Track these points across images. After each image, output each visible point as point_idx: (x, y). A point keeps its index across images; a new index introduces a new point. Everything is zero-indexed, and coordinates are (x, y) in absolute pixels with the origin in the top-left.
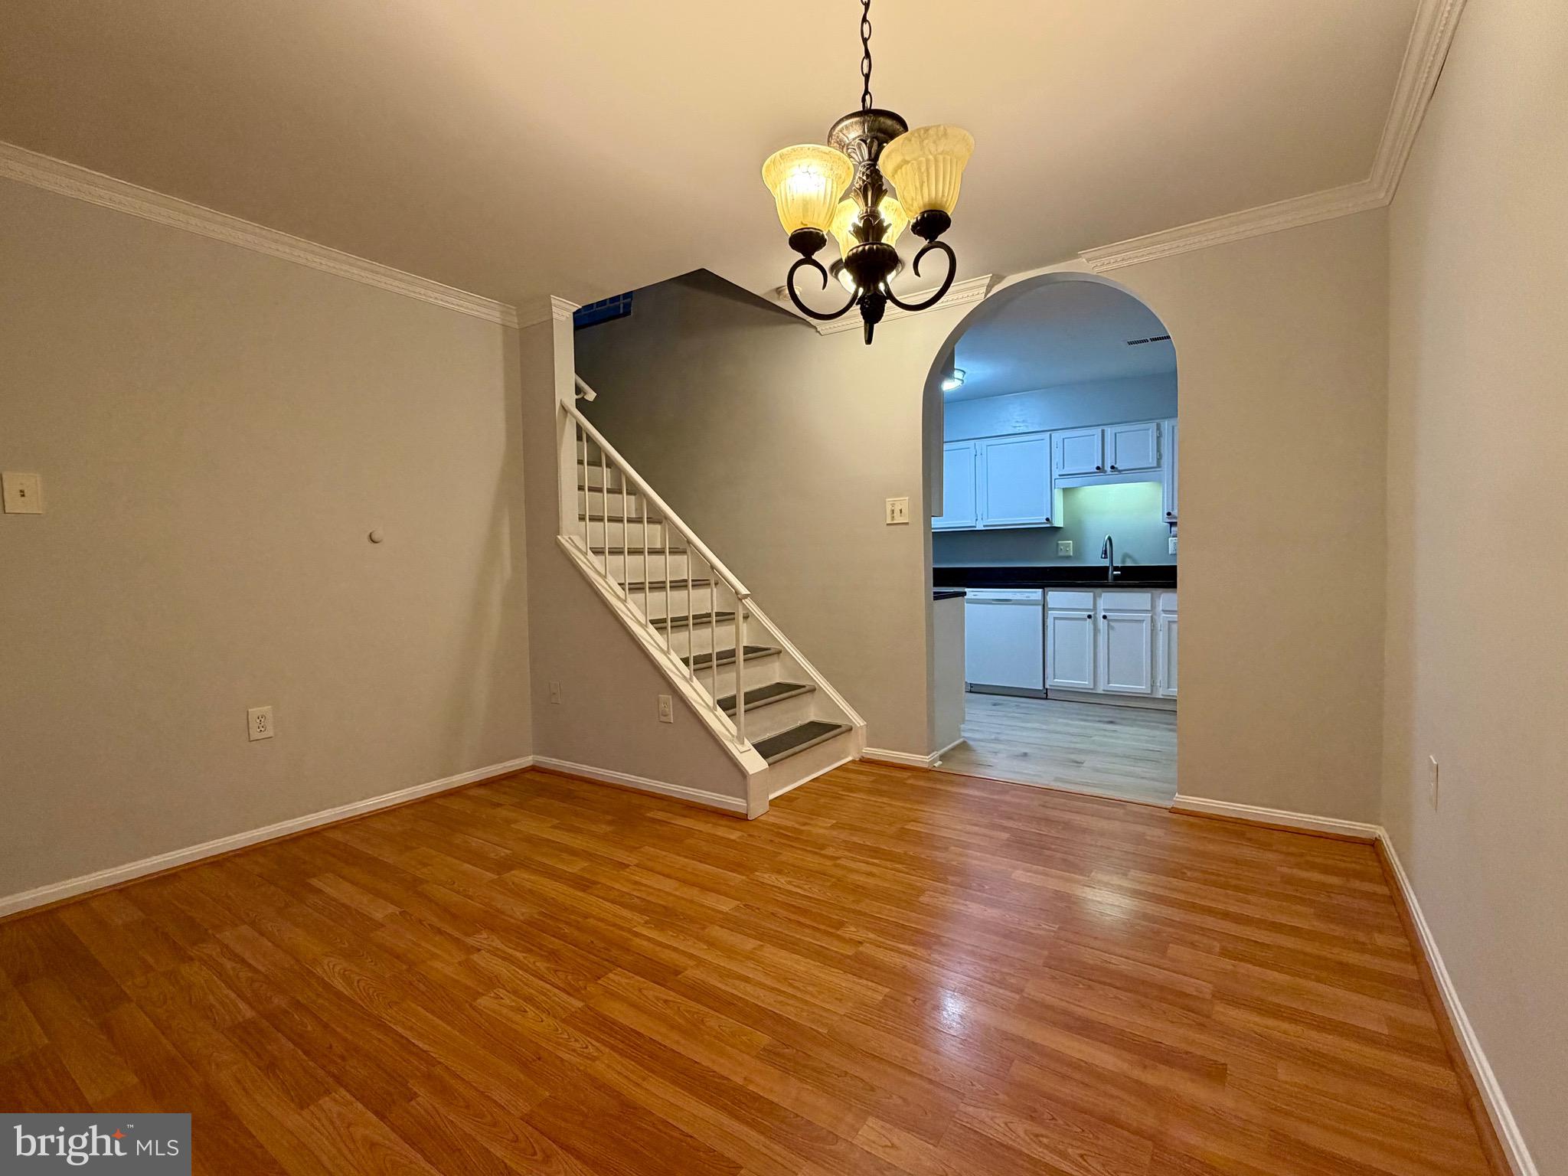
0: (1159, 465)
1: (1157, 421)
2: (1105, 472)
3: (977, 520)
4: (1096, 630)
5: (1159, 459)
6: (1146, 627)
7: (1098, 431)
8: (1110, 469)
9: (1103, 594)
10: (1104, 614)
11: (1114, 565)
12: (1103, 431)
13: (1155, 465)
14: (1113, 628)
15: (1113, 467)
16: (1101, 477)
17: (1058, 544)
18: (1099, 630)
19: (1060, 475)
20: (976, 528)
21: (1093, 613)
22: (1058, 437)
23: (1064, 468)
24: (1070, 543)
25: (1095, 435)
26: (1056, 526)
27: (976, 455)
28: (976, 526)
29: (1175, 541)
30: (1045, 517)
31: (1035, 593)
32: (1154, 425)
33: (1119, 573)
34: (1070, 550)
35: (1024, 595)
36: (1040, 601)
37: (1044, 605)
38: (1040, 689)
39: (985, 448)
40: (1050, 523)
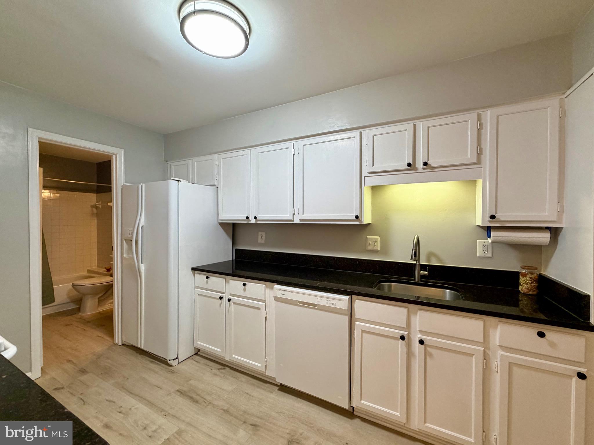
0: (479, 162)
1: (477, 111)
2: (416, 169)
3: (294, 214)
4: (410, 354)
5: (479, 155)
6: (476, 362)
7: (409, 126)
8: (422, 166)
9: (420, 313)
10: (420, 336)
11: (421, 263)
12: (415, 126)
13: (475, 161)
14: (431, 355)
16: (411, 175)
17: (366, 238)
18: (414, 355)
19: (370, 173)
20: (293, 221)
21: (406, 333)
22: (367, 134)
23: (373, 165)
24: (377, 239)
25: (406, 130)
26: (365, 223)
27: (294, 155)
28: (293, 220)
29: (484, 244)
30: (355, 215)
31: (342, 300)
32: (473, 115)
33: (426, 273)
34: (377, 245)
35: (329, 302)
36: (347, 309)
37: (351, 314)
38: (346, 406)
39: (302, 148)
40: (361, 221)
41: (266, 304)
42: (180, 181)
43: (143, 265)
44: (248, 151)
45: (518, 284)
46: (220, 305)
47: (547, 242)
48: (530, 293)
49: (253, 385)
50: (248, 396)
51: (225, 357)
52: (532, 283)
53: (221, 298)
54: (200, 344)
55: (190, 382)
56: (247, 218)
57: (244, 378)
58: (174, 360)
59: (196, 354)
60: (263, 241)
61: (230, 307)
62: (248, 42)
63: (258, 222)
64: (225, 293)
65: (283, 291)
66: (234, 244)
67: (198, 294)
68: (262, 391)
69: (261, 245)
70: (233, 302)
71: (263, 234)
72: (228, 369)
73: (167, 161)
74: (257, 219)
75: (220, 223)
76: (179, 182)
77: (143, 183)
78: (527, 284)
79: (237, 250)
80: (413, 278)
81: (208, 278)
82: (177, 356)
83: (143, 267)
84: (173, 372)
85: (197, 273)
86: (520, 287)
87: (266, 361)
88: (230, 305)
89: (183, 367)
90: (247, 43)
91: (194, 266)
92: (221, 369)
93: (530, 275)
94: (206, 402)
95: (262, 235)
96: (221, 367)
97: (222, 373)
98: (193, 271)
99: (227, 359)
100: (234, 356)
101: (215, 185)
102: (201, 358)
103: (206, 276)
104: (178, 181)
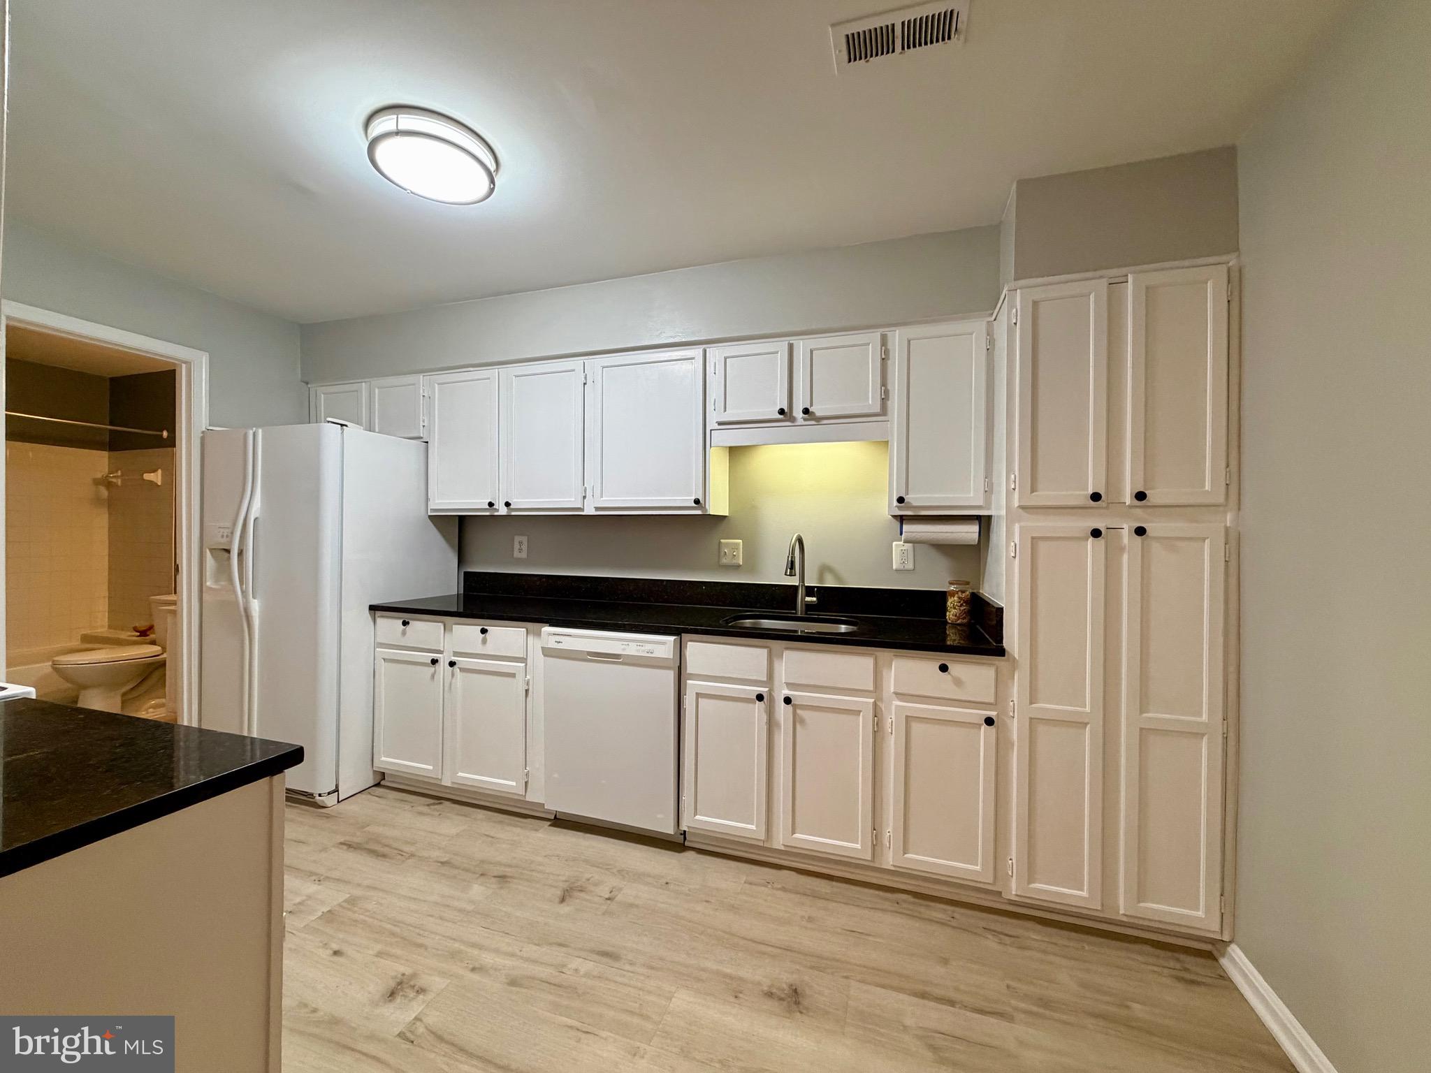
0: (884, 411)
1: (881, 330)
2: (792, 419)
3: (584, 497)
4: (771, 724)
5: (884, 400)
6: (863, 724)
7: (781, 346)
8: (801, 415)
9: (786, 654)
10: (786, 692)
11: (806, 585)
12: (791, 347)
13: (877, 409)
14: (802, 721)
15: (806, 411)
16: (785, 430)
17: (720, 542)
18: (778, 726)
19: (720, 424)
20: (583, 511)
21: (766, 689)
22: (716, 354)
23: (725, 411)
24: (739, 543)
25: (777, 353)
26: (713, 514)
27: (585, 384)
28: (582, 508)
29: (903, 548)
30: (692, 498)
31: (663, 643)
32: (876, 336)
33: (814, 599)
34: (739, 556)
35: (643, 648)
36: (672, 657)
37: (680, 668)
38: (668, 828)
39: (600, 372)
40: (703, 508)
41: (526, 665)
42: (346, 426)
43: (256, 601)
44: (493, 372)
45: (944, 609)
46: (433, 676)
47: (974, 540)
48: (959, 622)
49: (501, 822)
50: (490, 839)
51: (441, 780)
52: (961, 605)
53: (434, 662)
54: (386, 761)
55: (367, 829)
56: (491, 504)
57: (481, 814)
58: (329, 793)
59: (378, 785)
60: (524, 555)
61: (454, 679)
62: (494, 184)
63: (513, 513)
64: (443, 651)
65: (557, 637)
66: (461, 561)
67: (384, 659)
68: (518, 830)
69: (519, 562)
70: (460, 669)
71: (524, 539)
72: (447, 803)
73: (307, 383)
74: (511, 507)
75: (430, 517)
76: (344, 427)
77: (258, 426)
78: (955, 608)
79: (466, 573)
80: (794, 610)
81: (405, 623)
82: (337, 786)
83: (256, 606)
84: (328, 817)
85: (382, 617)
86: (948, 614)
87: (527, 775)
88: (453, 675)
89: (349, 809)
90: (492, 187)
91: (376, 602)
92: (434, 804)
93: (960, 593)
94: (404, 854)
95: (521, 543)
96: (432, 801)
97: (434, 811)
98: (373, 611)
99: (447, 782)
100: (460, 774)
101: (422, 438)
102: (388, 791)
103: (402, 621)
104: (342, 425)
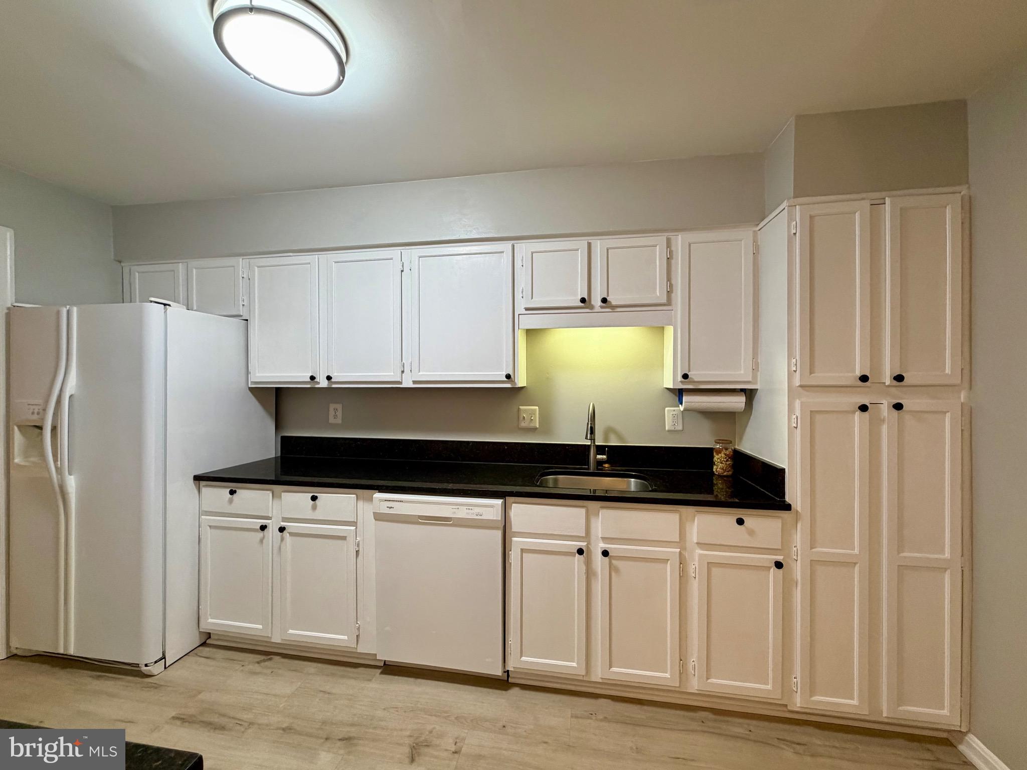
0: (669, 303)
1: (667, 234)
2: (591, 307)
3: (403, 372)
4: (590, 574)
5: (669, 293)
6: (670, 572)
7: (582, 243)
8: (599, 303)
9: (602, 512)
10: (603, 546)
12: (589, 245)
13: (664, 300)
14: (617, 570)
15: (604, 300)
16: (584, 315)
17: (519, 410)
18: (595, 574)
19: (527, 309)
20: (402, 384)
21: (585, 544)
22: (524, 249)
23: (532, 298)
24: (535, 410)
25: (577, 250)
26: (519, 386)
27: (402, 271)
28: (401, 381)
29: (674, 413)
30: (505, 373)
31: (492, 506)
32: (661, 239)
33: (605, 457)
34: (535, 421)
35: (472, 511)
36: (500, 519)
37: (505, 526)
38: (498, 672)
39: (417, 260)
40: (513, 382)
41: (356, 528)
42: (169, 305)
43: (72, 477)
44: (313, 258)
45: (712, 463)
46: (261, 541)
47: (742, 408)
48: (725, 474)
49: (333, 675)
50: (327, 696)
51: (271, 638)
52: (727, 460)
53: (263, 528)
54: (213, 622)
55: (200, 696)
56: (312, 378)
57: (312, 667)
58: (156, 662)
59: (204, 644)
60: (339, 421)
61: (284, 542)
62: (344, 77)
63: (334, 386)
64: (271, 517)
65: (390, 502)
66: (277, 427)
67: (210, 526)
68: (352, 682)
69: (334, 427)
70: (289, 533)
71: (339, 407)
72: (277, 658)
73: (120, 262)
74: (333, 380)
75: (251, 389)
76: (168, 307)
77: (71, 304)
78: (722, 463)
79: (283, 438)
80: (587, 467)
81: (232, 492)
82: (163, 653)
83: (72, 483)
84: (157, 687)
85: (208, 486)
86: (715, 467)
87: (359, 629)
88: (282, 539)
89: (175, 674)
90: (341, 78)
91: (200, 472)
92: (264, 661)
93: (724, 450)
94: (244, 723)
95: (336, 410)
96: (263, 657)
97: (267, 667)
98: (197, 482)
99: (277, 639)
100: (291, 631)
101: (241, 316)
102: (215, 650)
103: (228, 490)
104: (165, 305)
